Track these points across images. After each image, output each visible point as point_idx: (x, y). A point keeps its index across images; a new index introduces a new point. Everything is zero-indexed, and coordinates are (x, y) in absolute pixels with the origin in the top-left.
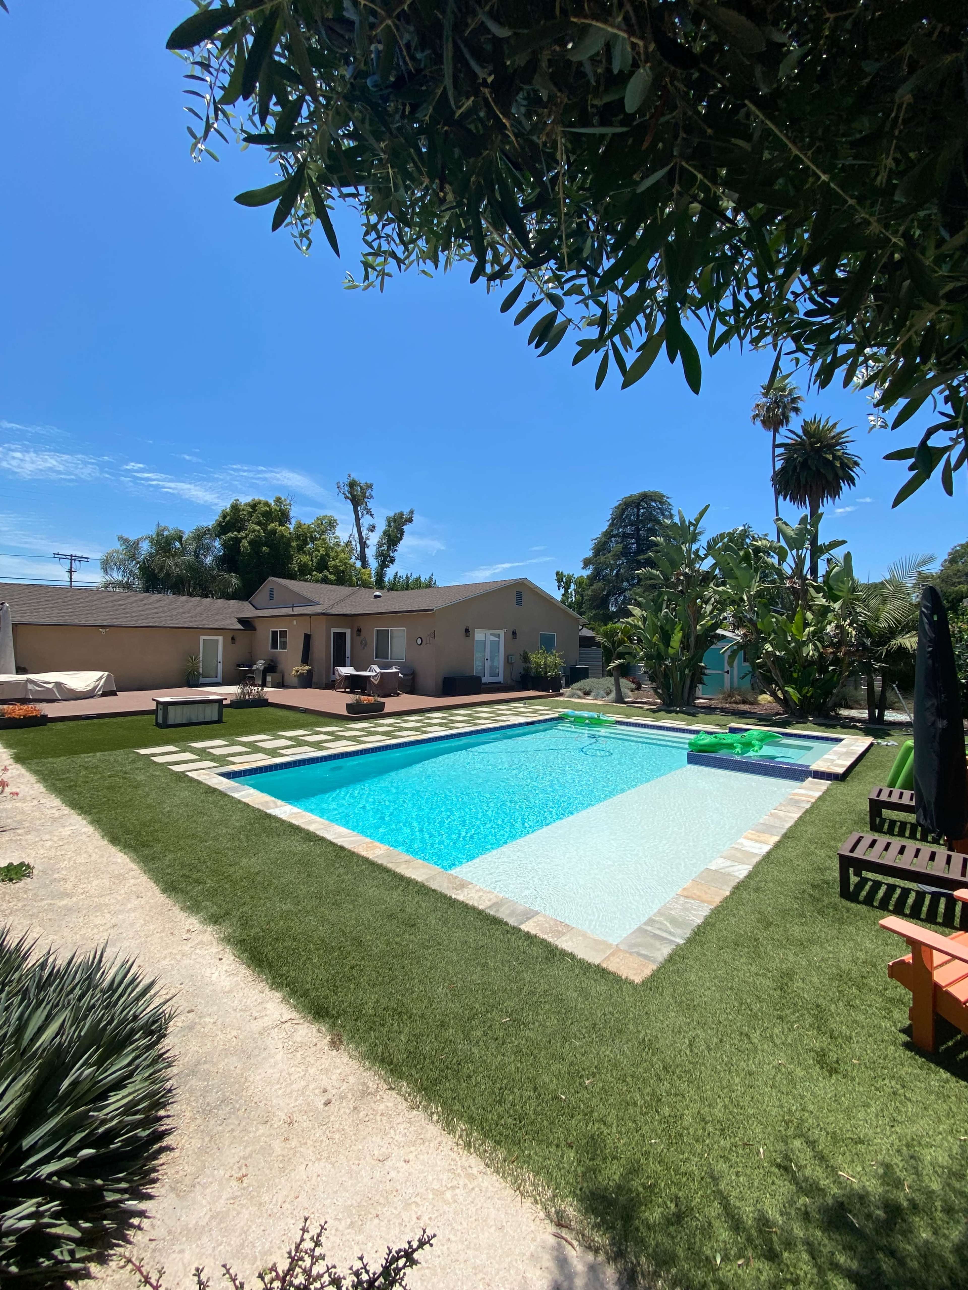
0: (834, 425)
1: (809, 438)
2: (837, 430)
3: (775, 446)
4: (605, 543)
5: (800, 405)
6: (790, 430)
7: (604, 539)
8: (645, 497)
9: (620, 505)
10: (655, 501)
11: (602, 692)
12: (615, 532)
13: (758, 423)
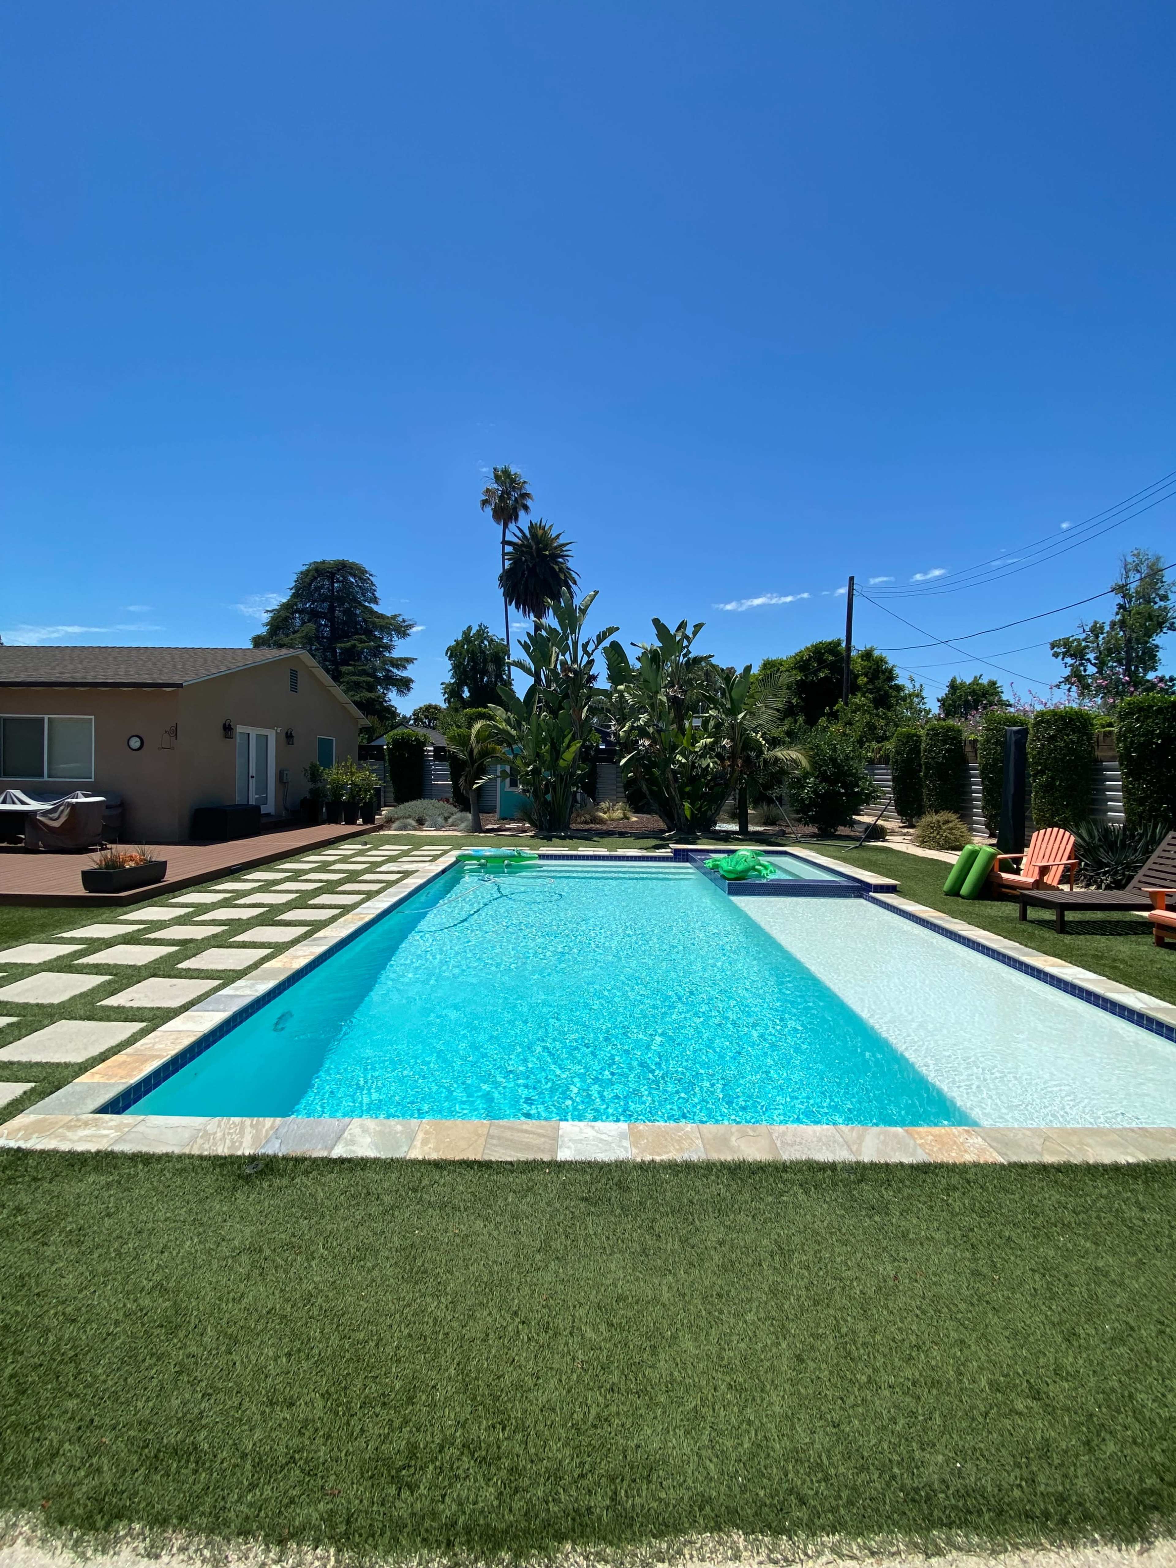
0: (558, 536)
1: (537, 543)
2: (561, 541)
3: (505, 543)
4: (286, 619)
5: (529, 502)
6: (518, 527)
7: (284, 614)
8: (343, 567)
9: (308, 571)
10: (354, 576)
11: (440, 820)
12: (300, 606)
13: (489, 510)
